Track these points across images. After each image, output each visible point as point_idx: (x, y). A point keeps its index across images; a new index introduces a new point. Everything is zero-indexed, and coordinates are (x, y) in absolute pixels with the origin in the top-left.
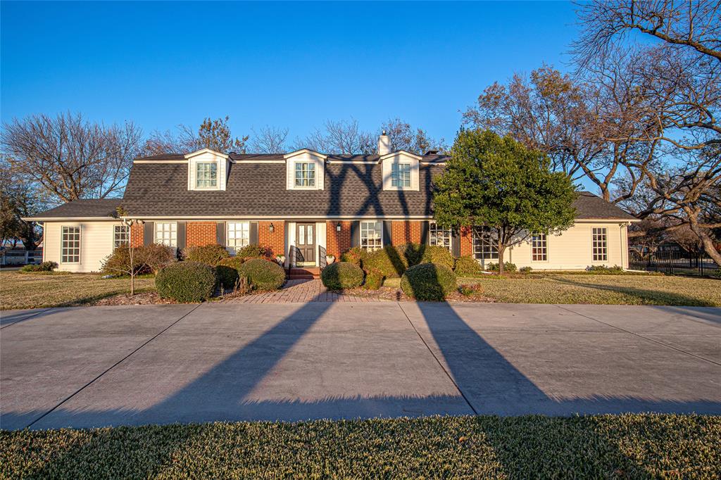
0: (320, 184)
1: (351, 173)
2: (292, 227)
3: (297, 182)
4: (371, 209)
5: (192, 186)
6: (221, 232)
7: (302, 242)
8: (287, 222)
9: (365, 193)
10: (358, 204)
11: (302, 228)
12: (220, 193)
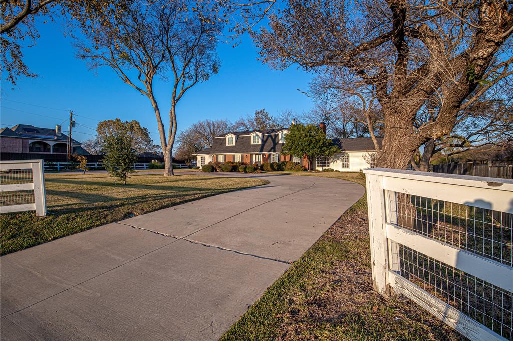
0: (260, 143)
1: (270, 138)
2: (254, 156)
3: (254, 142)
4: (273, 150)
5: (227, 145)
6: (234, 158)
7: (257, 161)
8: (252, 155)
9: (272, 146)
10: (269, 149)
11: (257, 156)
12: (234, 146)
